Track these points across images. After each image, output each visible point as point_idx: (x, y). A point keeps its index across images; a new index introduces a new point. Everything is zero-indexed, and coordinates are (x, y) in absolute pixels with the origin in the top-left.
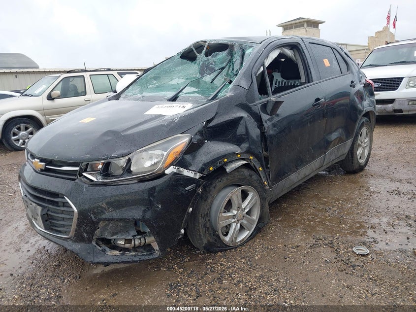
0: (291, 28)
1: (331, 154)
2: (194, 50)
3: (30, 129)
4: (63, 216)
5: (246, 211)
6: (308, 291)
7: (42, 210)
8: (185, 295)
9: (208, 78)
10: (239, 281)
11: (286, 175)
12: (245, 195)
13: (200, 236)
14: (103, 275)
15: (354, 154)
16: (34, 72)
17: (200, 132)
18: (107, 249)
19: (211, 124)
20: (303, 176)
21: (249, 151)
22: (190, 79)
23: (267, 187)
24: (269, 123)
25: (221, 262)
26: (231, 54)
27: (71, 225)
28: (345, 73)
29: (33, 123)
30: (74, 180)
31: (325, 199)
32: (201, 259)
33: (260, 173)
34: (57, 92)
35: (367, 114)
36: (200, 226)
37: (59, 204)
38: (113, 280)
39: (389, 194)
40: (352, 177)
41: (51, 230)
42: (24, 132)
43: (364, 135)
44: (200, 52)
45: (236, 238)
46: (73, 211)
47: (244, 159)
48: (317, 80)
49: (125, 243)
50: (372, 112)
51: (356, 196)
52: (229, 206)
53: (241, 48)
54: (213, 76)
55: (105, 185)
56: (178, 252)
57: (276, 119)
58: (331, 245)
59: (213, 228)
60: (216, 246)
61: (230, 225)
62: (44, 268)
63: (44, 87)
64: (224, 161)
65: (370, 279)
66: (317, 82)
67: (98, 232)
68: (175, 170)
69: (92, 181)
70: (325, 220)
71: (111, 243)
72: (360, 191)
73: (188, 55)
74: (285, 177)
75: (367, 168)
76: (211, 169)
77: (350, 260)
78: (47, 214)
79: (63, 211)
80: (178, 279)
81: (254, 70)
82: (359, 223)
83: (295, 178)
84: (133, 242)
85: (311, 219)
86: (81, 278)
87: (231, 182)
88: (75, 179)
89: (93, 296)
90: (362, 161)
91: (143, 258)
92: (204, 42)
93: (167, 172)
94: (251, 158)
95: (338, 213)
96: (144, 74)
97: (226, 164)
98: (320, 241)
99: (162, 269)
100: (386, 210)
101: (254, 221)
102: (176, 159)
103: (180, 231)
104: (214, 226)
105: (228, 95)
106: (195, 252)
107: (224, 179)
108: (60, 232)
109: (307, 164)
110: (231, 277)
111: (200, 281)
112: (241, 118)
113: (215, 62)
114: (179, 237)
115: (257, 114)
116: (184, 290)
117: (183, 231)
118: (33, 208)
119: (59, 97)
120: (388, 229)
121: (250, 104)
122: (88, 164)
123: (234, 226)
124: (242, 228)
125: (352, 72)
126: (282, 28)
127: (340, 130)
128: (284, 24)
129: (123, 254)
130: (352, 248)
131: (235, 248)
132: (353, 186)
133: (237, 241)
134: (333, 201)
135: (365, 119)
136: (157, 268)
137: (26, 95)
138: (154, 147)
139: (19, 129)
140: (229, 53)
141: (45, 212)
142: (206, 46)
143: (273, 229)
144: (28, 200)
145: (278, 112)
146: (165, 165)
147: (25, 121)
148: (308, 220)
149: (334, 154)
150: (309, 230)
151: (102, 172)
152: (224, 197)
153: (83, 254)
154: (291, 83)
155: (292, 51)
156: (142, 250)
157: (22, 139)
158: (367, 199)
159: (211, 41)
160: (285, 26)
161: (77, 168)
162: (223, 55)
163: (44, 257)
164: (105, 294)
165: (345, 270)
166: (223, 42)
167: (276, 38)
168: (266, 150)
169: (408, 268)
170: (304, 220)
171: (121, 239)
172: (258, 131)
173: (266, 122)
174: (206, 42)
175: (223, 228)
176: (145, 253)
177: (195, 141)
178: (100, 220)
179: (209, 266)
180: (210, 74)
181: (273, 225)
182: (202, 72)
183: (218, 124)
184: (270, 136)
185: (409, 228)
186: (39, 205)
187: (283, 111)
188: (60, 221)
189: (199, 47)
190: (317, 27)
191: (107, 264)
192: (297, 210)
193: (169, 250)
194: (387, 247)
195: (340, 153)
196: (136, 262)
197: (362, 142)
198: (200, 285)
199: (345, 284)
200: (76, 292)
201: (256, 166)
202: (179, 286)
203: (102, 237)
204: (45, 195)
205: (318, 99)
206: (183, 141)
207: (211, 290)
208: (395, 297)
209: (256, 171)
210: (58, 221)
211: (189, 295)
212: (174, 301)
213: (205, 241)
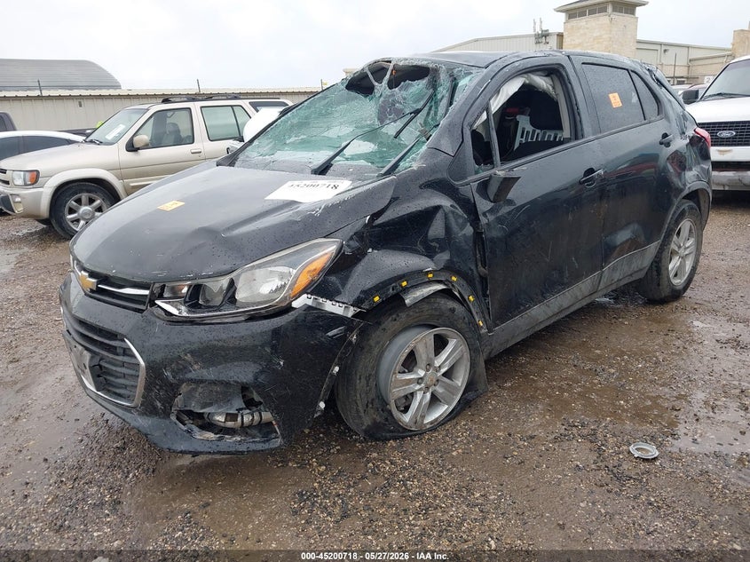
0: (582, 14)
1: (614, 269)
2: (370, 76)
3: (98, 202)
4: (123, 370)
5: (443, 370)
6: (535, 518)
7: (92, 358)
8: (322, 512)
9: (391, 129)
10: (418, 494)
11: (522, 308)
12: (440, 343)
13: (358, 411)
14: (190, 470)
15: (663, 268)
16: (110, 97)
17: (359, 235)
18: (195, 429)
19: (380, 221)
20: (556, 310)
21: (449, 268)
22: (362, 127)
23: (484, 331)
24: (491, 218)
25: (392, 457)
26: (434, 85)
27: (136, 387)
28: (653, 119)
29: (102, 192)
30: (140, 311)
31: (598, 351)
32: (359, 451)
33: (471, 305)
34: (144, 137)
35: (694, 195)
36: (358, 396)
37: (118, 351)
38: (207, 479)
39: (719, 345)
40: (656, 310)
41: (108, 392)
42: (88, 208)
43: (685, 233)
44: (379, 80)
45: (423, 417)
46: (138, 365)
47: (440, 282)
48: (593, 135)
49: (226, 420)
50: (703, 190)
51: (656, 347)
52: (410, 362)
53: (451, 76)
54: (399, 124)
55: (191, 322)
56: (321, 435)
57: (505, 210)
58: (592, 437)
59: (383, 398)
60: (386, 430)
61: (412, 394)
62: (99, 451)
63: (121, 128)
64: (401, 286)
65: (650, 504)
66: (592, 137)
67: (179, 400)
68: (310, 302)
69: (171, 314)
70: (590, 390)
71: (203, 418)
72: (667, 338)
73: (360, 84)
74: (520, 313)
75: (688, 293)
76: (377, 299)
77: (621, 468)
78: (99, 365)
79: (124, 362)
80: (316, 484)
81: (469, 119)
82: (650, 398)
83: (541, 313)
84: (239, 419)
85: (565, 387)
86: (157, 472)
87: (416, 320)
88: (143, 311)
89: (171, 505)
90: (678, 282)
91: (253, 447)
92: (387, 62)
93: (295, 304)
94: (454, 279)
95: (618, 379)
96: (280, 118)
97: (406, 290)
98: (574, 429)
99: (290, 464)
100: (707, 377)
101: (456, 388)
102: (311, 283)
103: (316, 404)
104: (384, 394)
105: (415, 166)
106: (351, 437)
107: (403, 315)
108: (120, 396)
109: (564, 289)
110: (405, 485)
111: (352, 490)
112: (437, 208)
113: (405, 99)
114: (316, 416)
115: (469, 200)
116: (322, 503)
117: (322, 405)
118: (78, 354)
119: (146, 147)
120: (703, 413)
121: (456, 183)
122: (164, 286)
123: (419, 396)
124: (435, 400)
125: (667, 118)
126: (564, 14)
127: (636, 226)
128: (568, 7)
129: (220, 439)
130: (630, 444)
131: (421, 433)
132: (655, 327)
133: (425, 422)
134: (612, 355)
135: (687, 205)
136: (282, 462)
137: (91, 142)
138: (274, 260)
139: (79, 201)
140: (429, 82)
141: (96, 361)
142: (391, 68)
143: (493, 402)
144: (71, 340)
145: (510, 196)
146: (292, 293)
147: (89, 188)
148: (560, 388)
149: (619, 270)
150: (558, 407)
151: (187, 300)
152: (402, 347)
153: (156, 435)
154: (550, 136)
155: (548, 79)
156: (255, 432)
157: (84, 219)
158: (675, 354)
159: (400, 60)
160: (571, 10)
161: (147, 292)
162: (419, 86)
163: (100, 432)
164: (191, 501)
165: (607, 485)
166: (419, 63)
167: (518, 56)
168: (484, 265)
169: (723, 487)
170: (553, 388)
171: (220, 414)
172: (469, 230)
173: (484, 214)
174: (390, 62)
175: (399, 399)
176: (258, 439)
177: (348, 252)
178: (182, 381)
179: (371, 465)
180: (395, 121)
181: (496, 395)
182: (382, 117)
183: (393, 219)
184: (492, 240)
185: (743, 413)
186: (87, 349)
187: (519, 195)
188: (120, 378)
189: (378, 70)
190: (633, 12)
191: (195, 454)
192: (543, 369)
193: (307, 431)
194: (694, 448)
195: (634, 266)
196: (242, 453)
197: (680, 247)
198: (350, 497)
199: (603, 511)
200: (144, 495)
201: (462, 292)
202: (315, 496)
203: (186, 409)
204: (96, 333)
205: (591, 171)
206: (326, 251)
207: (367, 507)
208: (687, 540)
209: (463, 302)
210: (117, 377)
211: (329, 514)
212: (303, 522)
213: (367, 421)
